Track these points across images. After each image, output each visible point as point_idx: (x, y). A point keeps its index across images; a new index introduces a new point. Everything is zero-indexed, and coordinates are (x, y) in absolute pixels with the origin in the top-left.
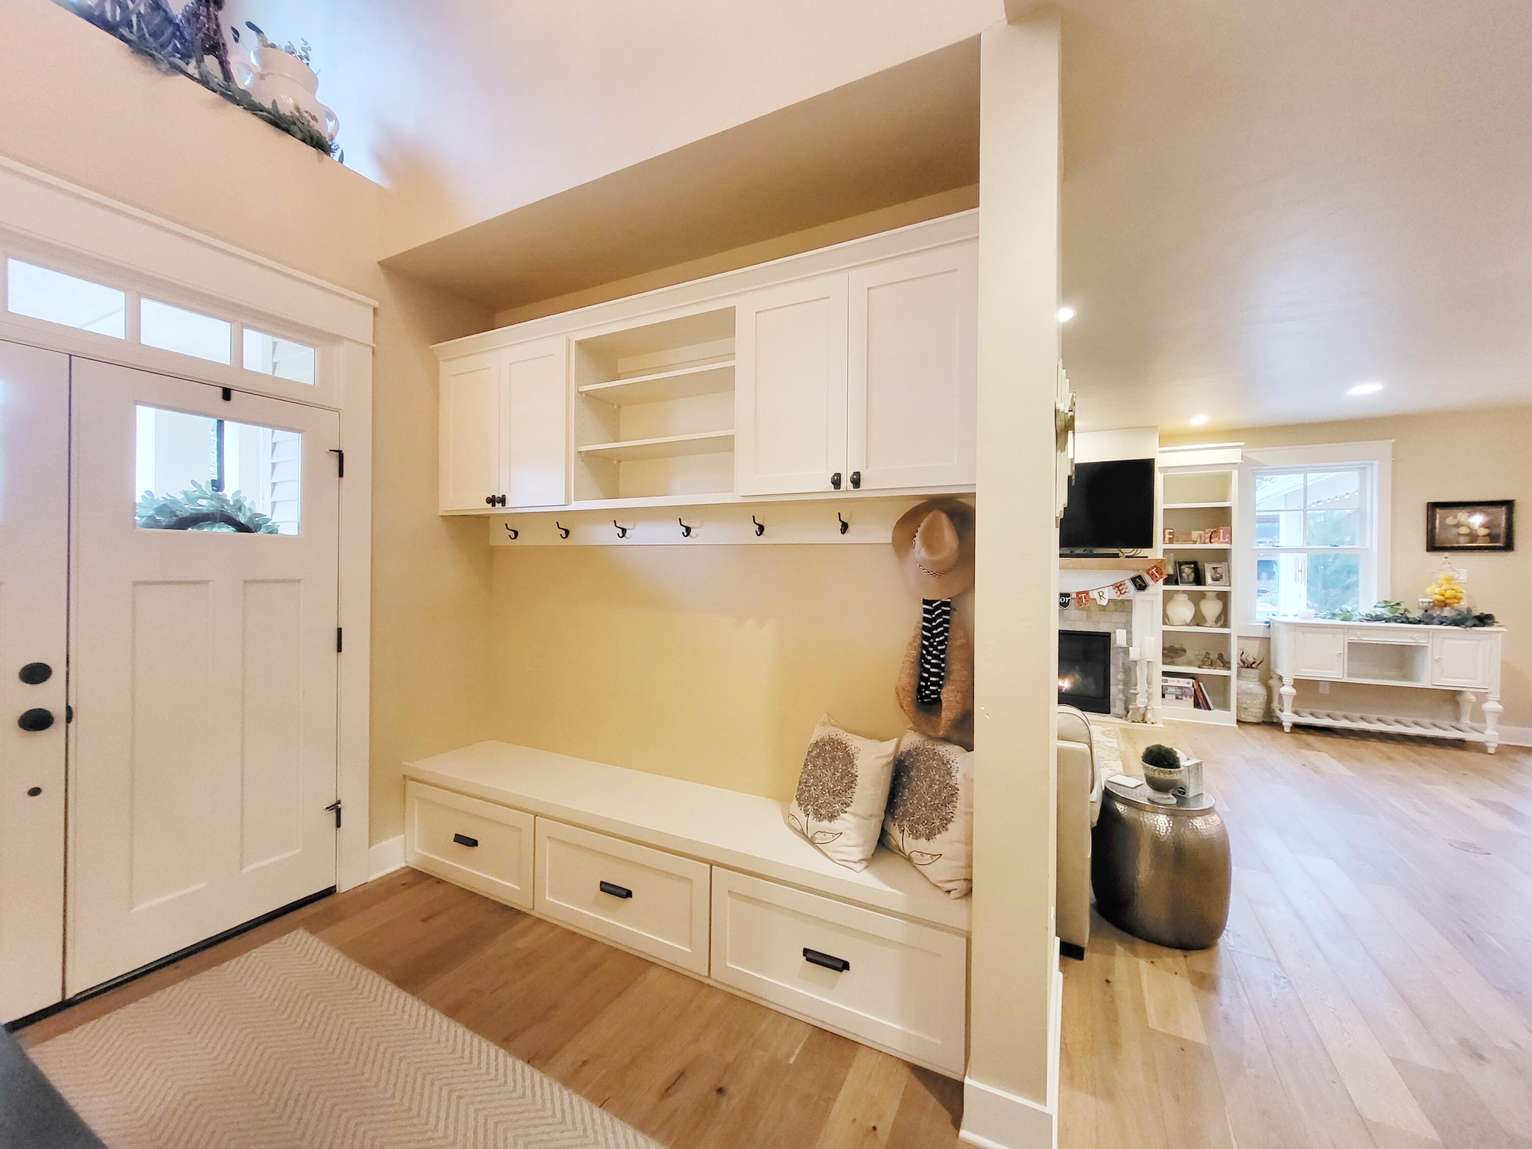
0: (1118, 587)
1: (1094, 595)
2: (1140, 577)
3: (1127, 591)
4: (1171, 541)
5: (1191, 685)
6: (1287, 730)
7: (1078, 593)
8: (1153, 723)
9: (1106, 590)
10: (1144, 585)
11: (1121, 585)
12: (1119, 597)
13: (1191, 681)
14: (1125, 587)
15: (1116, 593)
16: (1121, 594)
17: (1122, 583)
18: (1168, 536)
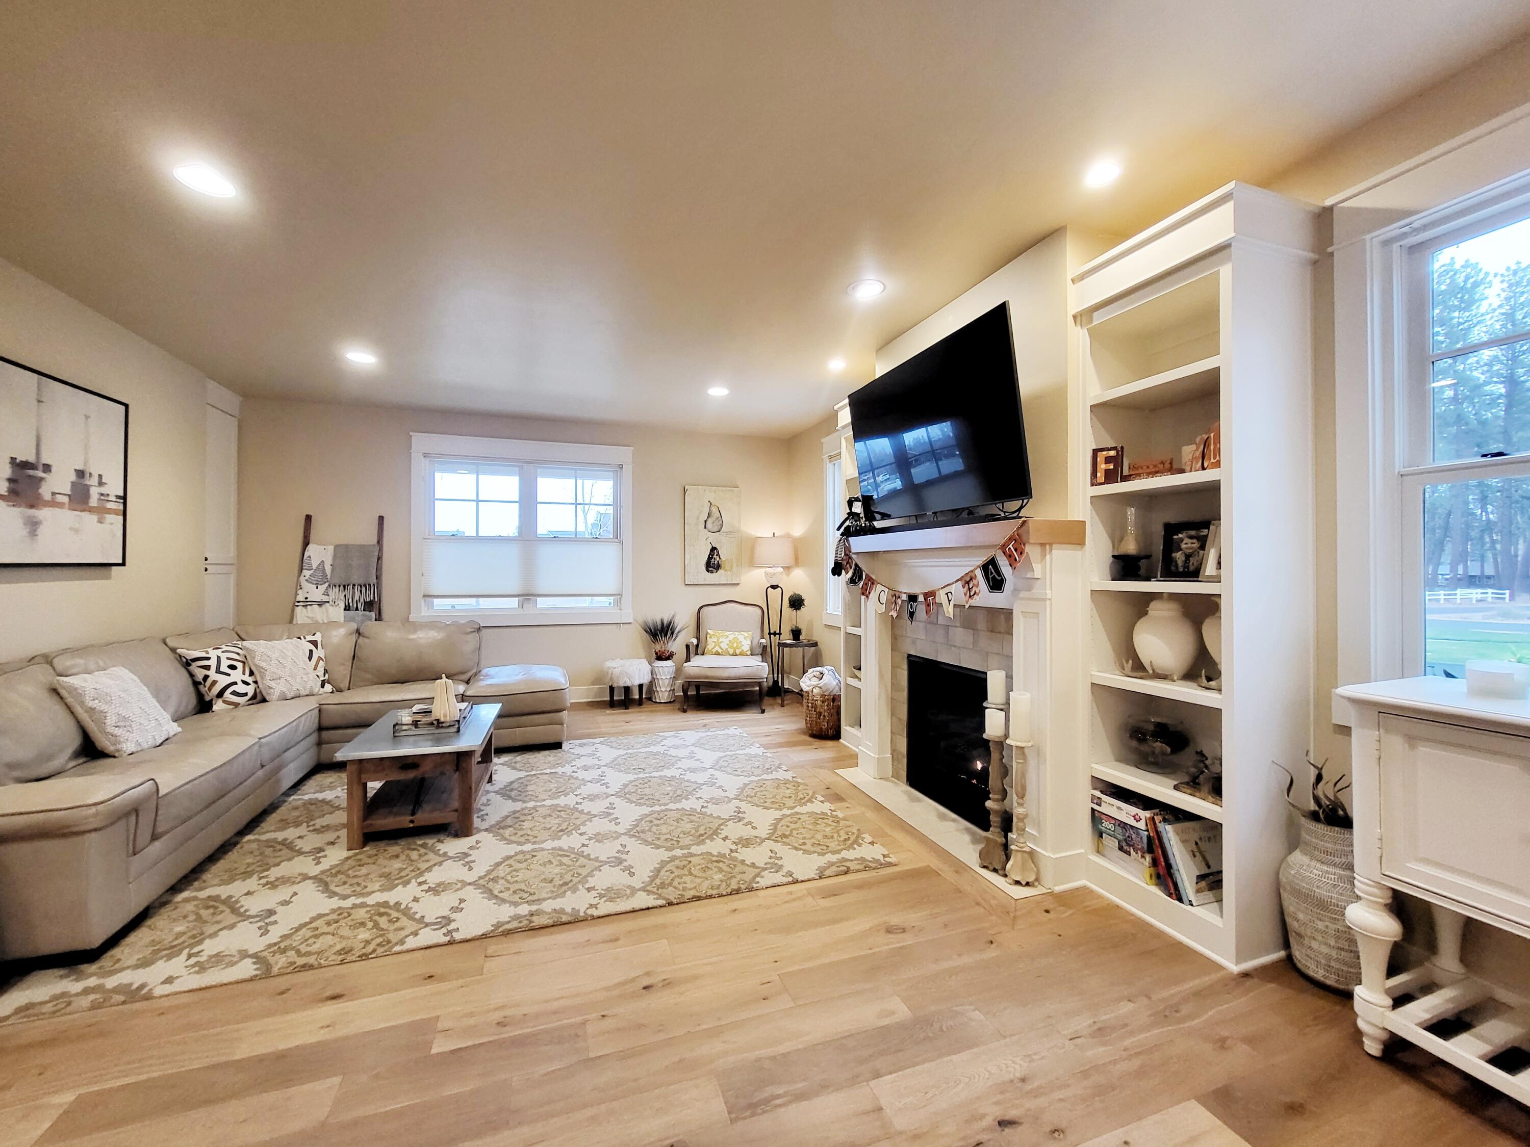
0: (968, 581)
1: (941, 597)
2: (992, 562)
3: (977, 591)
4: (1111, 477)
5: (1141, 825)
6: (1373, 1048)
7: (926, 595)
8: (1018, 883)
9: (952, 589)
10: (999, 578)
11: (971, 579)
12: (967, 603)
13: (1145, 814)
14: (975, 582)
15: (965, 594)
16: (970, 597)
17: (972, 574)
18: (1102, 466)
